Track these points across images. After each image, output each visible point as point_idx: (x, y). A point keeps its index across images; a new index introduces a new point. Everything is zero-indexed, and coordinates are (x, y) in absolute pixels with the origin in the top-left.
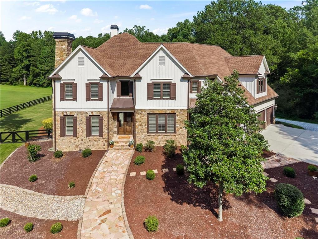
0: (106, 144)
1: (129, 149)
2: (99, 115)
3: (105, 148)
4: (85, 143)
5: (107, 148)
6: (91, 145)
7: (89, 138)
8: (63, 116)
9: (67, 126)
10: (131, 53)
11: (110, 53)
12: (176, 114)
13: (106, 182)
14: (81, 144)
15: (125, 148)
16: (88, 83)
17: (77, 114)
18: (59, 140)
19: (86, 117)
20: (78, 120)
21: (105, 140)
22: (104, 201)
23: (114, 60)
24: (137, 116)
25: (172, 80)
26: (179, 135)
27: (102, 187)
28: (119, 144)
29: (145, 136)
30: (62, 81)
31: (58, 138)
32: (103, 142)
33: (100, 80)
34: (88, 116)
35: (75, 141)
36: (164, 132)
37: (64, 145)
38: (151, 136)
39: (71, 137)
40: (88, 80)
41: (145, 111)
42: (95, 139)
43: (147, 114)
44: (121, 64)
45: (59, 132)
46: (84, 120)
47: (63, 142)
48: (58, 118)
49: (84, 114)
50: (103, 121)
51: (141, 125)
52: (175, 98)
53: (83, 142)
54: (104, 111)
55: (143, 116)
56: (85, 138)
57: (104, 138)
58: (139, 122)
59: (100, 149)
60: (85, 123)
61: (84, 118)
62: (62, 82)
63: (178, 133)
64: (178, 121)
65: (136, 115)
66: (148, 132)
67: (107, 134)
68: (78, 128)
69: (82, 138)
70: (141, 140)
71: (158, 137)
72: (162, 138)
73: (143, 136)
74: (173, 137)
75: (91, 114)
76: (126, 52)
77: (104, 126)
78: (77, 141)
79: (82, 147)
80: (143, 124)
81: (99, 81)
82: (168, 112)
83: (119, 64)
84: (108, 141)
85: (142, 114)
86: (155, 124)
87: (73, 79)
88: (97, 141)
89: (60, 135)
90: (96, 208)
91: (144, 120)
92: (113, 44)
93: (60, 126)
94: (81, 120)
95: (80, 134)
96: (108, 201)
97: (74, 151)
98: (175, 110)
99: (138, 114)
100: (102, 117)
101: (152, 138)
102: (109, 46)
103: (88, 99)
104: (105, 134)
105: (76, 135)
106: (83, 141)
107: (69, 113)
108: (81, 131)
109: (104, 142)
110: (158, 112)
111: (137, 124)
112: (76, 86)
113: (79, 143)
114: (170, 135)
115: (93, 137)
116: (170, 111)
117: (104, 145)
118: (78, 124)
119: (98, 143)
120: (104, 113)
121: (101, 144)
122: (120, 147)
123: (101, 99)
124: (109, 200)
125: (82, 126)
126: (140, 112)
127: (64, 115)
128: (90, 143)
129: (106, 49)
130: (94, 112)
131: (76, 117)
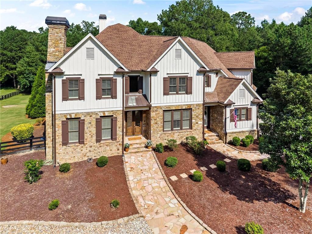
0: (121, 148)
1: (147, 151)
2: (113, 116)
3: (119, 153)
4: (94, 149)
5: (121, 153)
6: (102, 152)
7: (99, 143)
8: (65, 120)
9: (70, 132)
10: (134, 46)
11: (110, 45)
12: (191, 109)
13: (151, 192)
14: (90, 151)
15: (142, 150)
16: (99, 78)
17: (85, 116)
18: (61, 150)
19: (96, 119)
20: (85, 123)
21: (120, 144)
22: (168, 216)
23: (117, 52)
24: (153, 114)
25: (188, 73)
26: (195, 130)
27: (151, 200)
28: (133, 147)
29: (161, 135)
30: (64, 76)
31: (58, 147)
32: (116, 146)
33: (114, 75)
34: (99, 117)
35: (82, 149)
36: (179, 128)
37: (67, 155)
38: (167, 134)
39: (77, 145)
40: (99, 75)
41: (160, 107)
42: (107, 144)
43: (164, 111)
44: (127, 57)
45: (61, 140)
46: (94, 123)
47: (65, 152)
48: (59, 123)
49: (94, 116)
50: (117, 122)
51: (156, 123)
52: (191, 93)
53: (92, 149)
54: (118, 110)
55: (159, 114)
56: (94, 144)
57: (118, 142)
58: (155, 120)
59: (113, 155)
60: (94, 126)
61: (94, 120)
62: (65, 78)
63: (194, 128)
64: (194, 116)
65: (151, 112)
66: (164, 131)
67: (122, 137)
68: (86, 133)
69: (91, 144)
70: (156, 140)
71: (174, 134)
72: (179, 135)
73: (159, 135)
74: (189, 133)
75: (102, 115)
76: (128, 45)
77: (118, 128)
78: (84, 150)
79: (91, 155)
80: (159, 123)
81: (112, 76)
82: (184, 108)
83: (124, 57)
84: (123, 145)
85: (158, 111)
86: (170, 121)
87: (79, 74)
88: (110, 146)
89: (61, 143)
90: (166, 226)
91: (159, 117)
92: (110, 35)
93: (61, 132)
94: (90, 123)
95: (89, 139)
96: (173, 215)
97: (80, 161)
98: (191, 105)
99: (153, 111)
100: (116, 118)
101: (168, 136)
102: (106, 38)
103: (98, 97)
104: (119, 137)
105: (84, 141)
106: (92, 147)
107: (74, 116)
108: (90, 136)
109: (118, 146)
110: (174, 109)
111: (152, 122)
112: (84, 82)
113: (88, 151)
114: (186, 131)
115: (105, 142)
116: (187, 106)
117: (118, 150)
118: (86, 128)
119: (111, 149)
120: (118, 112)
121: (114, 148)
122: (136, 150)
123: (114, 97)
124: (172, 213)
125: (90, 130)
126: (155, 109)
127: (67, 119)
128: (101, 149)
129: (104, 40)
130: (105, 112)
131: (84, 120)
